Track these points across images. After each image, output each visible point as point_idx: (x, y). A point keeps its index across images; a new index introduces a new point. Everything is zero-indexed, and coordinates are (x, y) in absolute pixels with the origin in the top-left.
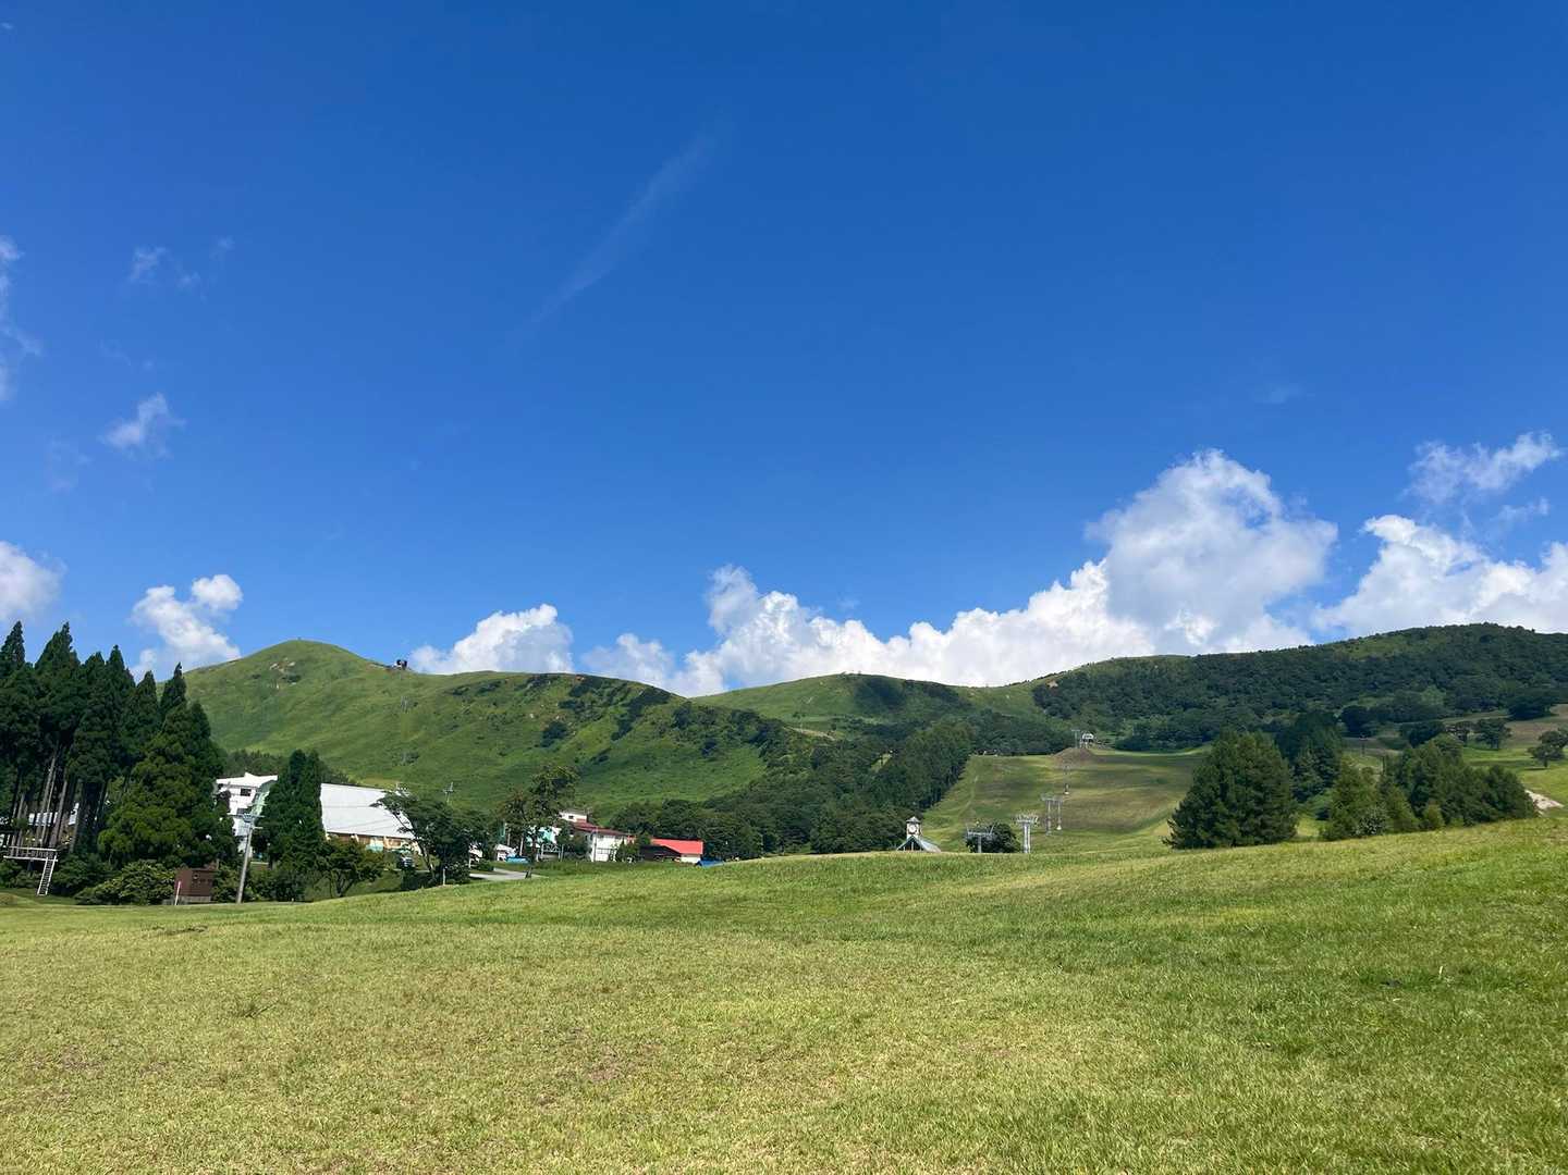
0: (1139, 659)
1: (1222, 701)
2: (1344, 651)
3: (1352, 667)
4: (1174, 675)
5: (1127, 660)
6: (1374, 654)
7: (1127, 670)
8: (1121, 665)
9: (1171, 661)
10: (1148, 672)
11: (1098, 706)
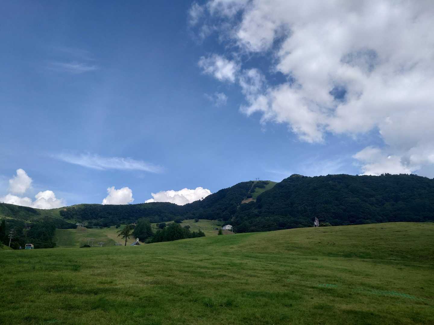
0: (90, 204)
1: (110, 217)
2: (139, 206)
3: (141, 210)
4: (98, 209)
5: (86, 204)
6: (145, 207)
7: (86, 207)
8: (84, 206)
9: (98, 206)
10: (92, 208)
11: (78, 216)
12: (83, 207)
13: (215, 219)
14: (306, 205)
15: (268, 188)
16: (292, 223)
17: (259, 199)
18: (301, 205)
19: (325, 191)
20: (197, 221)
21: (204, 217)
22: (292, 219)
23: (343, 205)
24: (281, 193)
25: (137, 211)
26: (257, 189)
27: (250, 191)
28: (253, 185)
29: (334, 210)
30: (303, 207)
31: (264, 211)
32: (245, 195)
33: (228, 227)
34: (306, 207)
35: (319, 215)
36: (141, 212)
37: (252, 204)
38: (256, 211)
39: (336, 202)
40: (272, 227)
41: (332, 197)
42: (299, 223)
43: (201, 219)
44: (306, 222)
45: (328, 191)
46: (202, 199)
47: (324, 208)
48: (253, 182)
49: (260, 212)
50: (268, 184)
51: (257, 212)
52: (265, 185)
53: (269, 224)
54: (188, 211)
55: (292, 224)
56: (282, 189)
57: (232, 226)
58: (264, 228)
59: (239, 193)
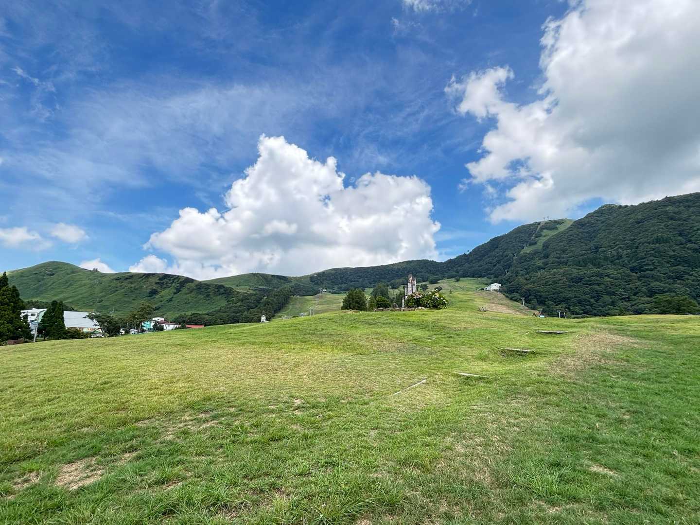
12: (333, 272)
13: (484, 276)
14: (620, 248)
15: (562, 228)
16: (593, 276)
17: (546, 246)
18: (612, 249)
19: (657, 222)
20: (458, 281)
21: (469, 274)
22: (595, 270)
23: (692, 243)
24: (580, 234)
25: (390, 272)
26: (545, 232)
27: (534, 236)
28: (539, 227)
29: (674, 251)
30: (614, 251)
31: (551, 261)
32: (527, 242)
33: (496, 286)
34: (620, 250)
35: (644, 262)
36: (394, 272)
37: (536, 253)
38: (539, 263)
39: (679, 238)
40: (558, 283)
41: (670, 232)
42: (606, 276)
43: (464, 277)
44: (618, 273)
45: (662, 223)
46: (468, 253)
47: (654, 249)
48: (539, 223)
49: (546, 264)
50: (563, 223)
51: (541, 264)
52: (557, 226)
53: (555, 279)
54: (450, 268)
55: (593, 278)
56: (583, 228)
57: (500, 285)
58: (547, 286)
59: (517, 240)
